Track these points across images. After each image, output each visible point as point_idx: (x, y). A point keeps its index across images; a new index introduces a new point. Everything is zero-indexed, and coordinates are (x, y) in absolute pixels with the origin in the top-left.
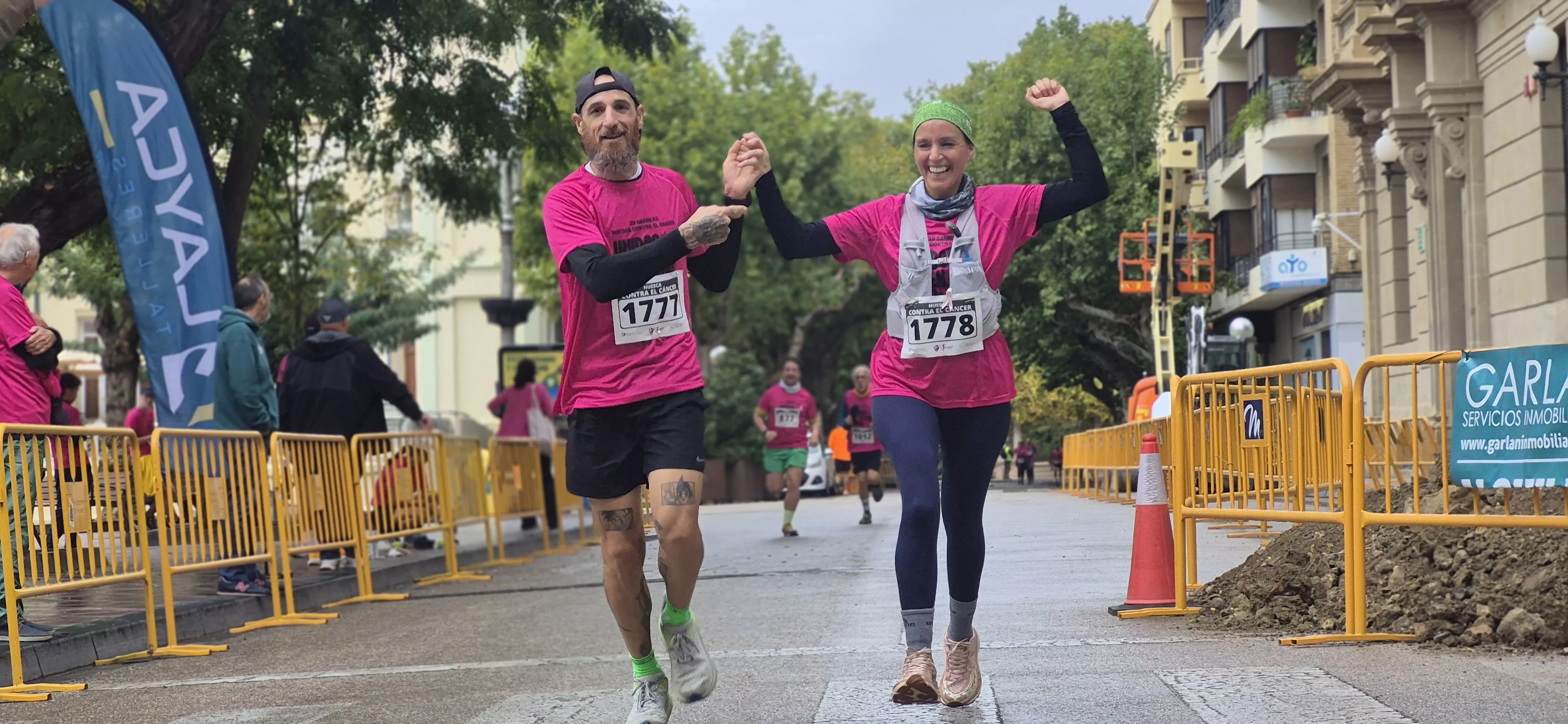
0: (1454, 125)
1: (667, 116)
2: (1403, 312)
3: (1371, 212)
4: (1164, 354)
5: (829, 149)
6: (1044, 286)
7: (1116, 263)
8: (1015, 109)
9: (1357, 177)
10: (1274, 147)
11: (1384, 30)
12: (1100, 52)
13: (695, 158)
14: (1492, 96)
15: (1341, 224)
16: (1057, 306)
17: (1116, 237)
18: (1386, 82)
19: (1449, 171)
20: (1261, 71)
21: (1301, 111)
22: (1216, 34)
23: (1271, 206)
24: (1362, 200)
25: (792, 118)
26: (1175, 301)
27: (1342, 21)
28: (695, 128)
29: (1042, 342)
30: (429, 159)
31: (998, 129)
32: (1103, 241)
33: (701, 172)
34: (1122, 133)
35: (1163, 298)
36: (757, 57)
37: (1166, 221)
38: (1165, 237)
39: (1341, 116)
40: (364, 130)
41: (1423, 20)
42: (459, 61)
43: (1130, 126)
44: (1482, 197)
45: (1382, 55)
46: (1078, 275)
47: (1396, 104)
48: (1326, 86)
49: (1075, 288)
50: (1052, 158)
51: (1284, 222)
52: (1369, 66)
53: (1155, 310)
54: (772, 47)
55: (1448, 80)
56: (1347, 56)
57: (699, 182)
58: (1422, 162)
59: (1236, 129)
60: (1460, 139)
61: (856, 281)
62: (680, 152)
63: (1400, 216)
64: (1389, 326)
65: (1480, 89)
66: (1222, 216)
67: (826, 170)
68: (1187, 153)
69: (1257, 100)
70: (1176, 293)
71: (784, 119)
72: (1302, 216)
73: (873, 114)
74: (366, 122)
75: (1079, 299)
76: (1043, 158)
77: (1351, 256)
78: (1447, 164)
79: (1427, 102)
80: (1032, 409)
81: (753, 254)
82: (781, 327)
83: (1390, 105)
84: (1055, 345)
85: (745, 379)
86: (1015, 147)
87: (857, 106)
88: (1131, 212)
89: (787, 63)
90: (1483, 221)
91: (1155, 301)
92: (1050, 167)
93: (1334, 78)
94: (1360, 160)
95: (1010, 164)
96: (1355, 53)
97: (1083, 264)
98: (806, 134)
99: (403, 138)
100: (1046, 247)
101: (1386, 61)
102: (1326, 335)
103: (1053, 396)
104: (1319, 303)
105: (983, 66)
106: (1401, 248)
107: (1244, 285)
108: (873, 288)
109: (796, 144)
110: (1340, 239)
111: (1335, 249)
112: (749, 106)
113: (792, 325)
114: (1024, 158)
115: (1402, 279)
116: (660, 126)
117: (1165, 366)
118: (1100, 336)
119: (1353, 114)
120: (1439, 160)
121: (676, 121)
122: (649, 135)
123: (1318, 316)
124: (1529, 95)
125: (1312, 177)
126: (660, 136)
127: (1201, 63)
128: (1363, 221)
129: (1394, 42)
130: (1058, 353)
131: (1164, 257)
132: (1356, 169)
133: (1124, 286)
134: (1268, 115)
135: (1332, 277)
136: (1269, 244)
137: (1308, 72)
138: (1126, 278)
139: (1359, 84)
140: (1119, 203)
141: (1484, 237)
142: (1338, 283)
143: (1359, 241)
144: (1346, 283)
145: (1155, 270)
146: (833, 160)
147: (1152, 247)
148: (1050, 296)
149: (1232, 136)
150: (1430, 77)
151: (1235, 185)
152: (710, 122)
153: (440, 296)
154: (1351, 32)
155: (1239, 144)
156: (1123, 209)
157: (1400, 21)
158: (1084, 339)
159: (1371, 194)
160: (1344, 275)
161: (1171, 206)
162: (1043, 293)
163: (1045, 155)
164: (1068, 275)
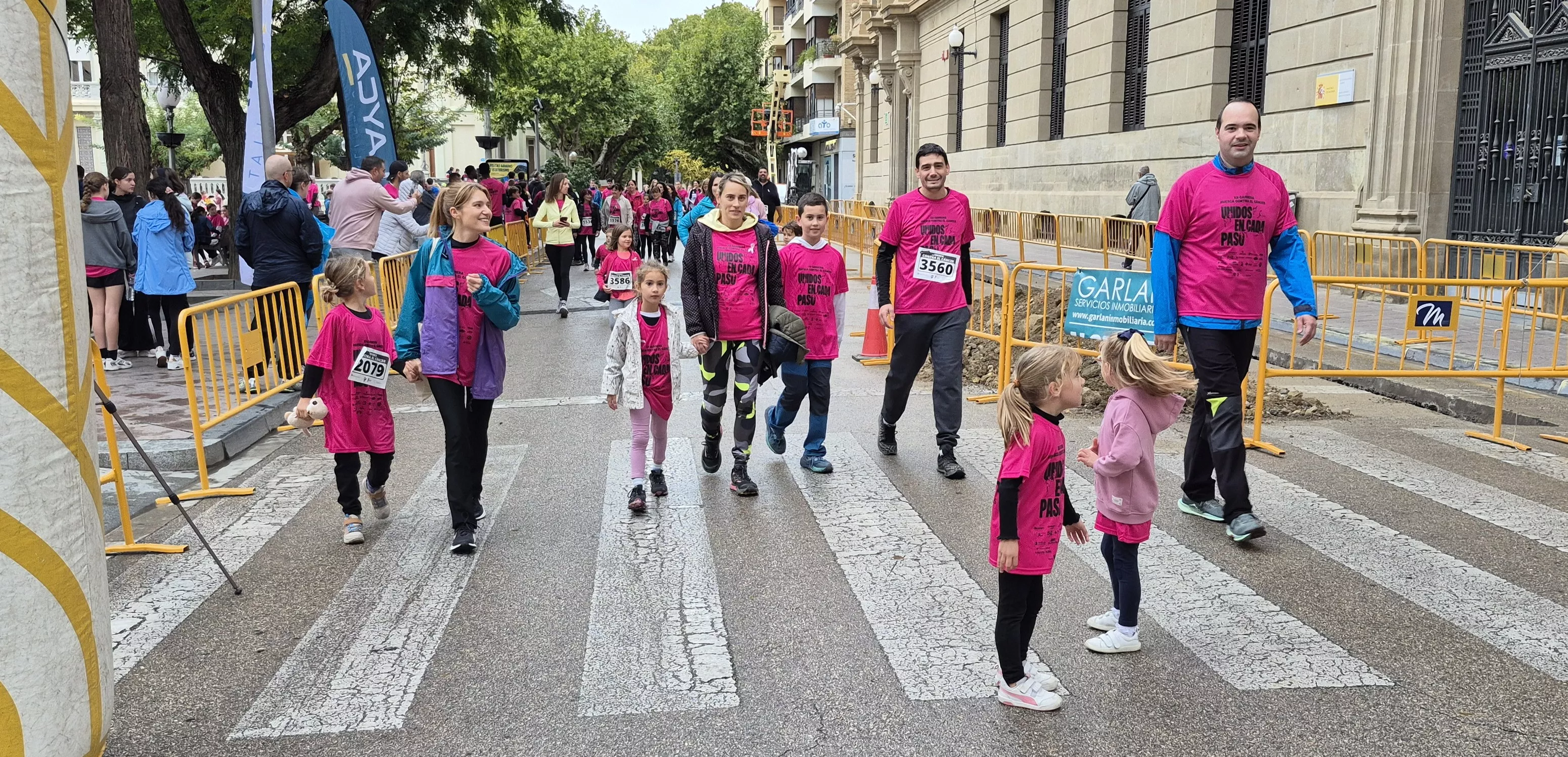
0: (908, 70)
1: (550, 46)
2: (874, 149)
3: (862, 104)
4: (772, 165)
5: (622, 64)
6: (715, 129)
7: (749, 120)
8: (703, 49)
9: (856, 87)
10: (817, 71)
11: (878, 24)
12: (741, 22)
13: (563, 66)
14: (925, 59)
15: (846, 107)
16: (721, 138)
17: (747, 108)
18: (875, 46)
19: (904, 91)
20: (813, 35)
21: (830, 55)
22: (790, 16)
23: (815, 96)
24: (858, 98)
25: (606, 49)
26: (777, 141)
27: (854, 17)
28: (563, 52)
29: (706, 149)
30: (457, 75)
31: (696, 57)
32: (741, 109)
33: (567, 74)
34: (750, 61)
35: (772, 139)
36: (590, 19)
37: (775, 105)
38: (774, 113)
39: (851, 61)
40: (426, 59)
41: (897, 21)
42: (473, 30)
43: (754, 57)
44: (918, 103)
45: (874, 34)
46: (730, 125)
47: (880, 58)
48: (846, 47)
49: (728, 131)
50: (720, 71)
51: (820, 104)
52: (868, 38)
53: (768, 145)
54: (597, 15)
55: (906, 51)
56: (856, 33)
57: (565, 78)
58: (890, 85)
59: (800, 61)
60: (910, 77)
61: (631, 123)
62: (556, 64)
63: (875, 106)
64: (867, 155)
65: (920, 54)
66: (791, 99)
67: (622, 74)
68: (785, 75)
69: (811, 49)
70: (778, 138)
71: (603, 50)
72: (829, 103)
73: (629, 40)
74: (427, 56)
75: (729, 135)
76: (716, 71)
77: (849, 122)
78: (902, 87)
79: (896, 59)
80: (697, 175)
81: (589, 112)
82: (598, 142)
83: (877, 58)
84: (711, 150)
85: (588, 169)
86: (704, 66)
87: (622, 36)
88: (753, 97)
89: (603, 23)
90: (918, 114)
91: (768, 141)
92: (719, 75)
93: (851, 43)
94: (858, 81)
95: (701, 74)
96: (860, 33)
97: (732, 120)
98: (612, 57)
99: (445, 62)
100: (716, 112)
101: (877, 38)
102: (836, 155)
103: (706, 170)
104: (834, 141)
105: (677, 20)
106: (875, 120)
107: (801, 131)
108: (637, 124)
109: (609, 61)
110: (845, 114)
111: (842, 118)
112: (587, 43)
113: (602, 141)
114: (708, 71)
115: (875, 134)
116: (547, 51)
117: (773, 170)
118: (737, 151)
119: (857, 59)
120: (898, 84)
121: (554, 49)
122: (542, 55)
123: (833, 147)
124: (944, 59)
125: (833, 84)
126: (547, 56)
127: (782, 28)
128: (858, 108)
129: (881, 29)
130: (711, 153)
131: (773, 122)
132: (855, 84)
133: (753, 133)
134: (815, 57)
135: (841, 130)
136: (814, 115)
137: (833, 37)
138: (755, 129)
139: (861, 47)
140: (748, 93)
141: (918, 121)
142: (842, 134)
143: (854, 114)
144: (847, 133)
145: (769, 127)
146: (624, 69)
147: (767, 117)
148: (718, 134)
149: (798, 64)
150: (899, 48)
151: (798, 85)
152: (569, 49)
153: (448, 126)
154: (859, 21)
155: (801, 68)
156: (750, 96)
157: (885, 21)
158: (731, 153)
159: (862, 96)
160: (846, 130)
161: (777, 99)
162: (714, 132)
163: (717, 70)
164: (726, 124)
